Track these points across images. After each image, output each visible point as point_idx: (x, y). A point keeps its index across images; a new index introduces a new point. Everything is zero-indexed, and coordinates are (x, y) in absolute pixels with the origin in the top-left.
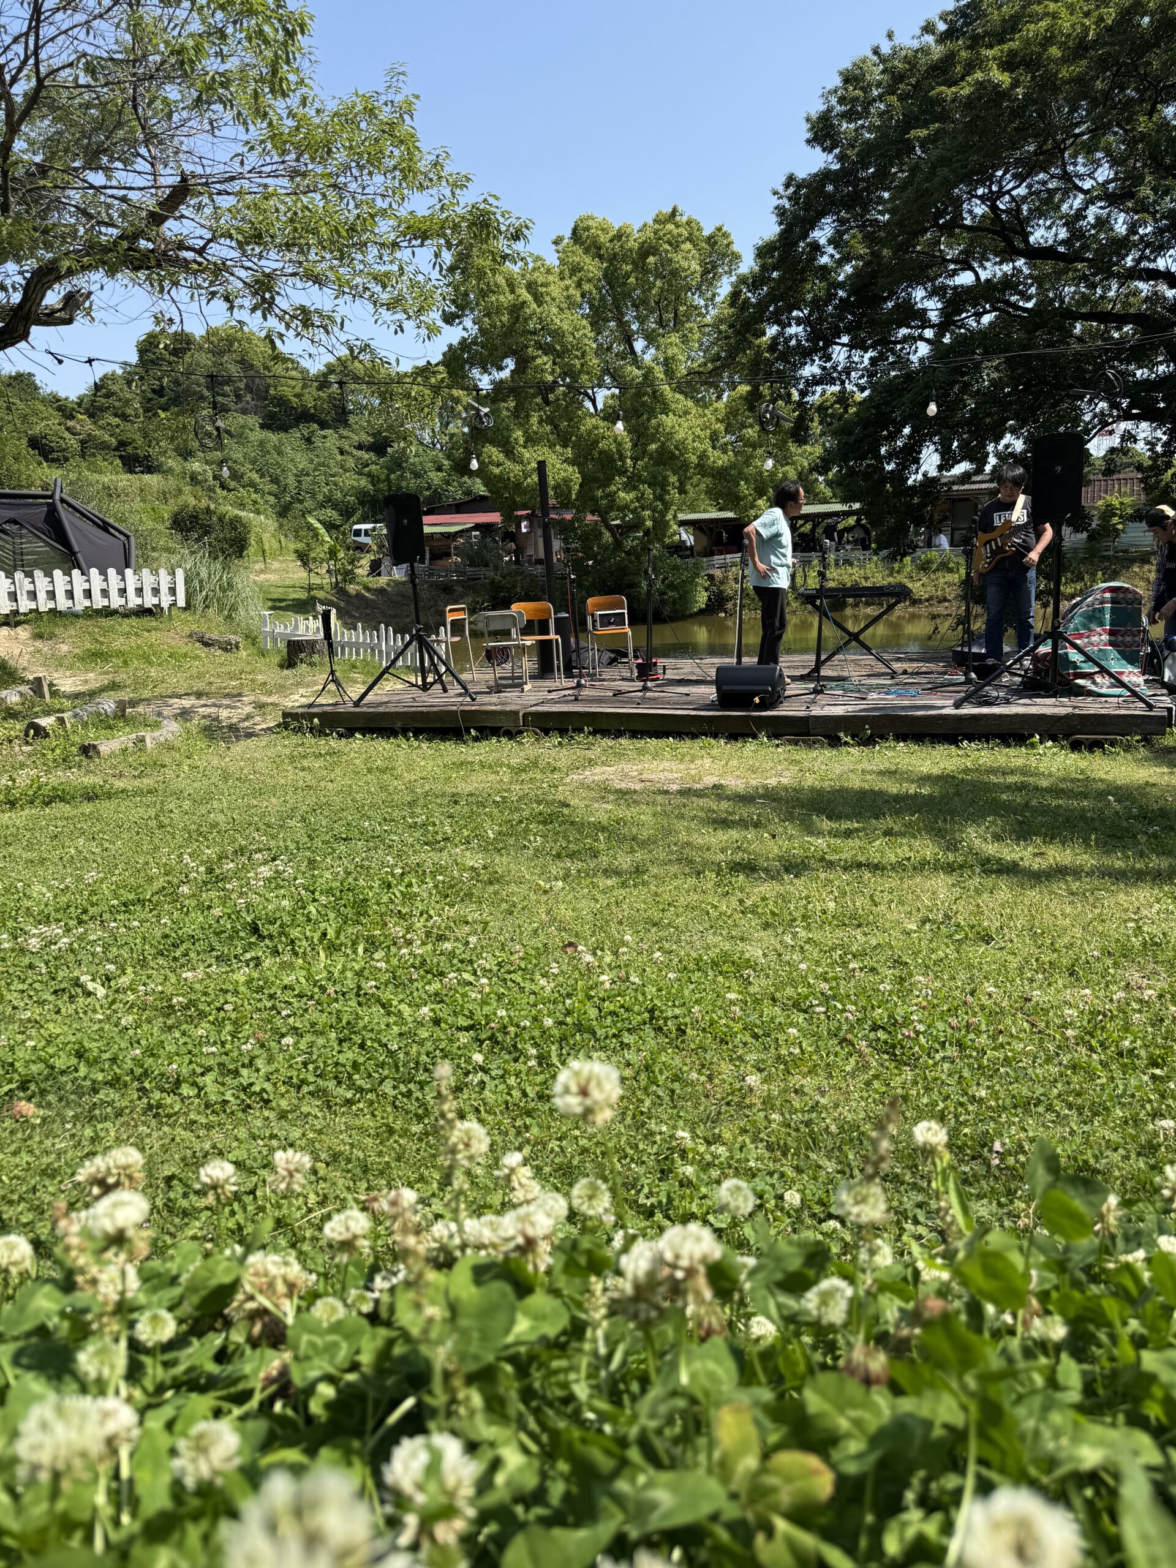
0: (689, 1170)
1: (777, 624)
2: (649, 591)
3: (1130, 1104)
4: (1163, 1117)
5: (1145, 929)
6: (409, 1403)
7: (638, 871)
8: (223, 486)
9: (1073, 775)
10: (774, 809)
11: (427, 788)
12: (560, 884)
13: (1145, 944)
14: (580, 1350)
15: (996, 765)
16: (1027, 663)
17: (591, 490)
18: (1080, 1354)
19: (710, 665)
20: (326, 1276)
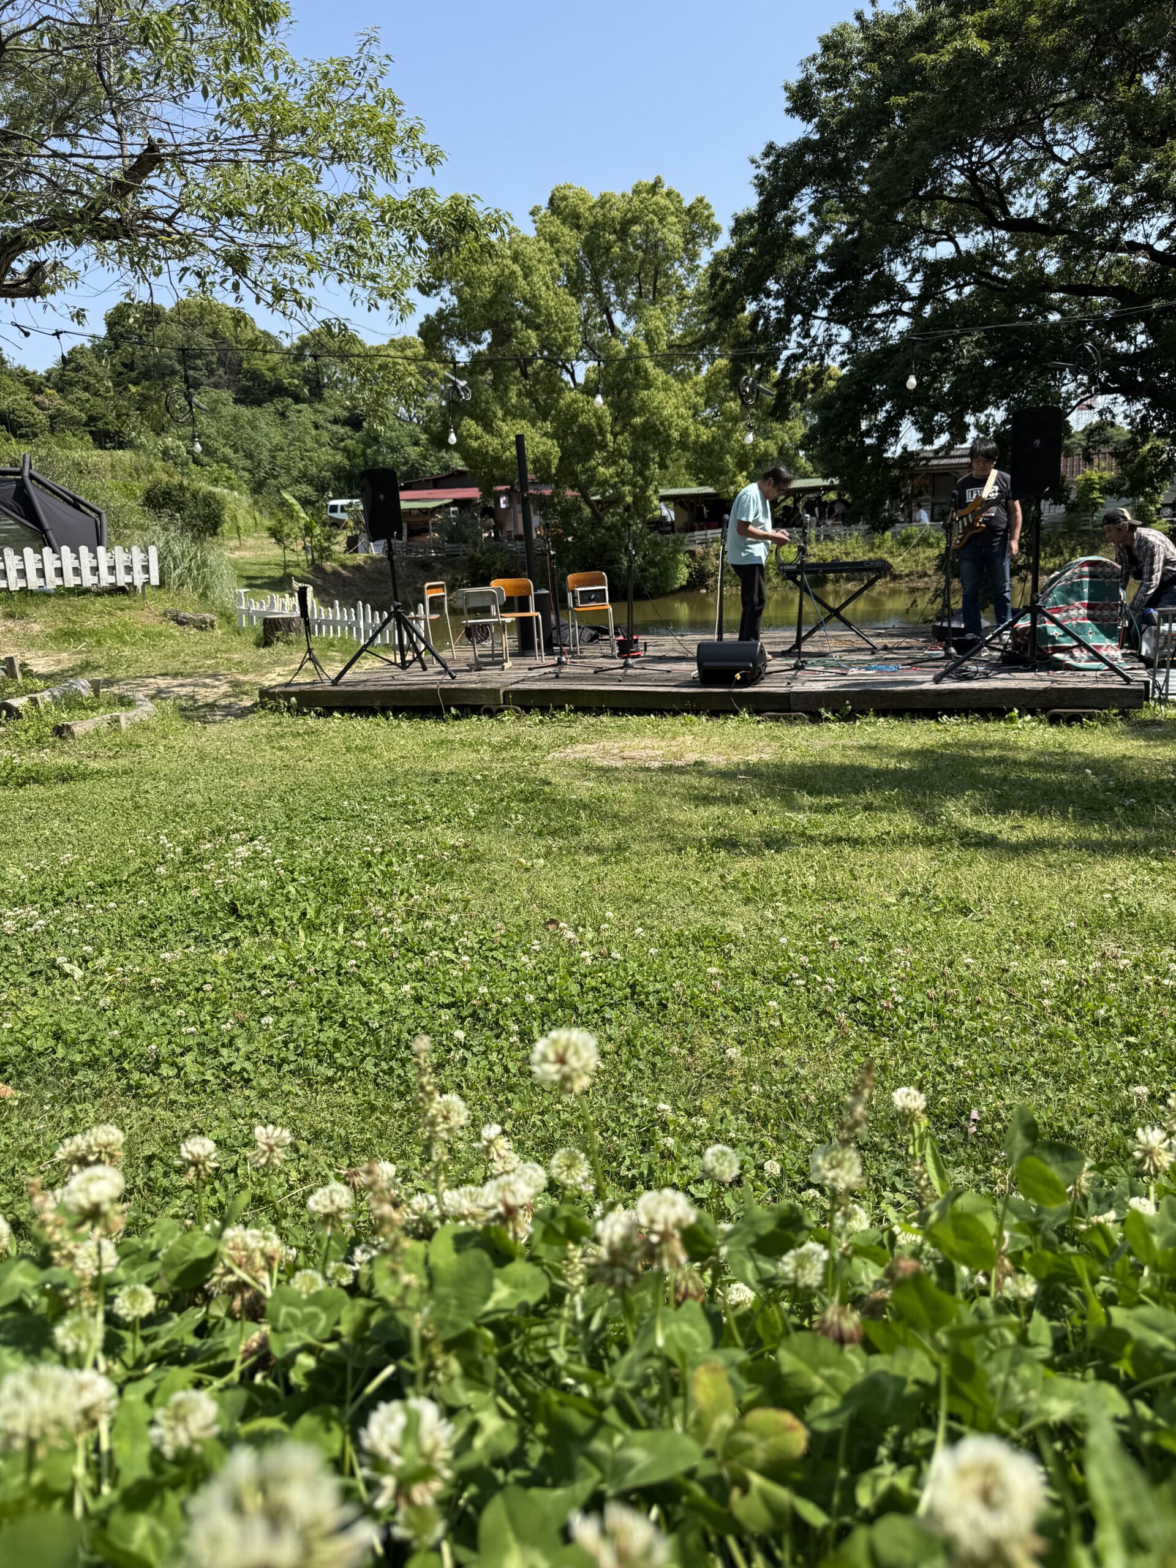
0: (670, 1142)
1: (756, 600)
2: (629, 567)
3: (1105, 1071)
4: (1137, 1083)
5: (1121, 900)
6: (389, 1370)
7: (620, 848)
8: (196, 462)
9: (1052, 749)
10: (754, 785)
11: (407, 767)
12: (542, 861)
13: (1120, 914)
14: (558, 1316)
15: (975, 739)
16: (1006, 637)
17: (571, 464)
18: (1050, 1313)
19: (691, 642)
20: (306, 1250)
